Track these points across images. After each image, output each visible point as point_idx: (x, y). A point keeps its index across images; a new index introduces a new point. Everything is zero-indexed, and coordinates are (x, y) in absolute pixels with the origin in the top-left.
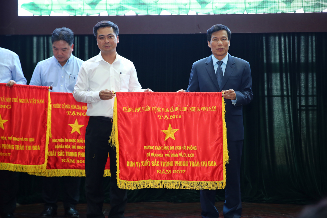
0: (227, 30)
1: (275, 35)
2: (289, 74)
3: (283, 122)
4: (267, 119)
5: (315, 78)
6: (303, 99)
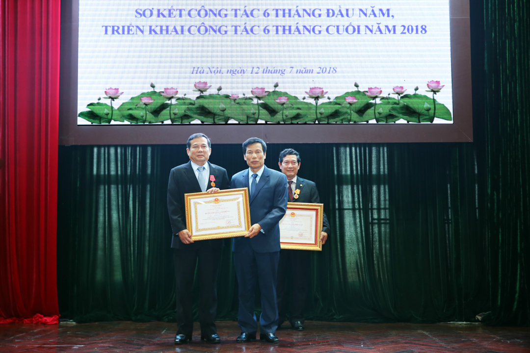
0: (261, 143)
1: (345, 145)
2: (360, 186)
3: (354, 236)
5: (387, 190)
6: (375, 212)
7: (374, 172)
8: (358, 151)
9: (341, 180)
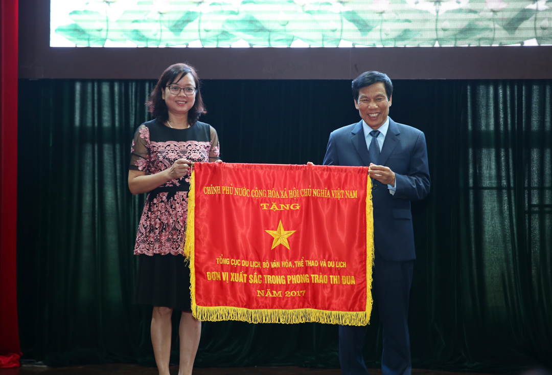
0: (384, 82)
1: (487, 83)
2: (510, 151)
4: (472, 227)
6: (535, 193)
7: (535, 126)
8: (508, 92)
9: (479, 140)
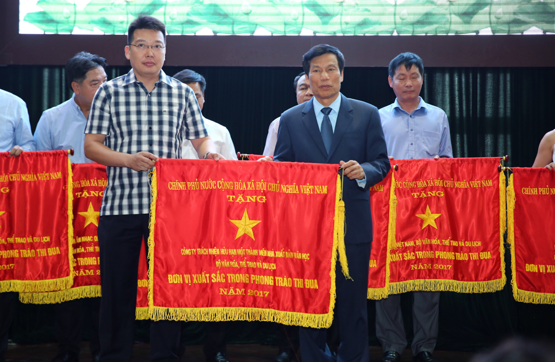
0: (337, 54)
1: (443, 70)
2: (465, 136)
5: (509, 143)
7: (489, 112)
8: (463, 80)
